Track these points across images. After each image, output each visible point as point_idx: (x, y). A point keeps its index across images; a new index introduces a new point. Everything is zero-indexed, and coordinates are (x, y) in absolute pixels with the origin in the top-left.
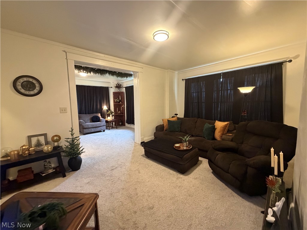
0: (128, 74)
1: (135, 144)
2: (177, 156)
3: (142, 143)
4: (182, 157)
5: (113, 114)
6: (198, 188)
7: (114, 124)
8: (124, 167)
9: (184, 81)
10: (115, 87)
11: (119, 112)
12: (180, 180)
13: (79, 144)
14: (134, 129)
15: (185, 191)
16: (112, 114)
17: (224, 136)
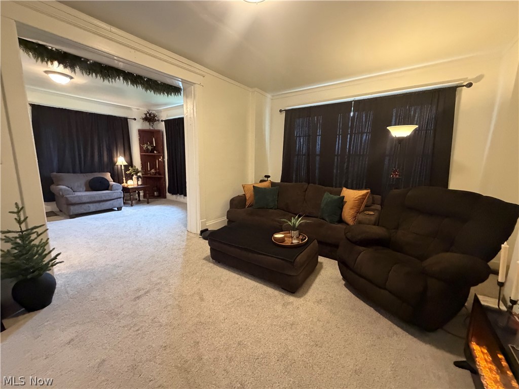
0: (172, 86)
1: (188, 235)
2: (282, 259)
3: (202, 232)
4: (293, 261)
5: (139, 174)
6: (328, 322)
7: (142, 194)
8: (167, 289)
9: (284, 114)
10: (143, 119)
11: (153, 171)
12: (290, 307)
13: (46, 243)
14: (186, 204)
15: (306, 333)
16: (136, 174)
17: (361, 217)
